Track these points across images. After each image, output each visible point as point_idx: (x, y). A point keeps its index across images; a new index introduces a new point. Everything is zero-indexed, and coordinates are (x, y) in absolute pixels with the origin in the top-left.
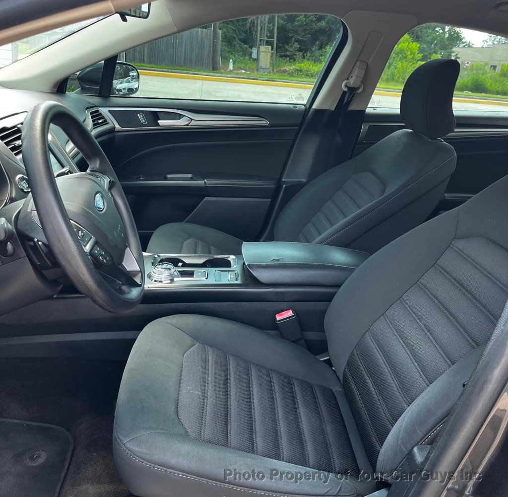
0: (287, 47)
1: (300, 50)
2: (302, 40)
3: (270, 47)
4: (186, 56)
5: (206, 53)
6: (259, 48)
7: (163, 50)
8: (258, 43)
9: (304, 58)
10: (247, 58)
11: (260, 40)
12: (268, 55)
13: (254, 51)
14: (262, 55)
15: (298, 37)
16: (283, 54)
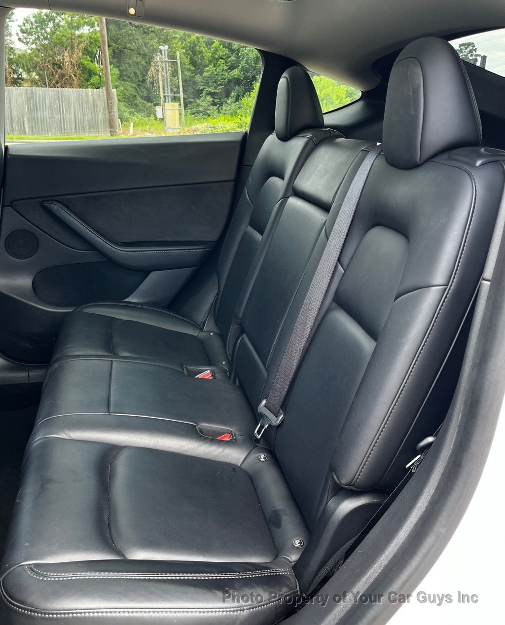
0: (198, 101)
1: (214, 104)
2: (215, 92)
3: (177, 104)
4: (77, 123)
5: (100, 116)
6: (164, 105)
7: (48, 117)
8: (162, 99)
9: (219, 112)
10: (152, 118)
11: (165, 97)
12: (175, 113)
13: (158, 109)
14: (168, 114)
15: (210, 90)
16: (194, 110)
